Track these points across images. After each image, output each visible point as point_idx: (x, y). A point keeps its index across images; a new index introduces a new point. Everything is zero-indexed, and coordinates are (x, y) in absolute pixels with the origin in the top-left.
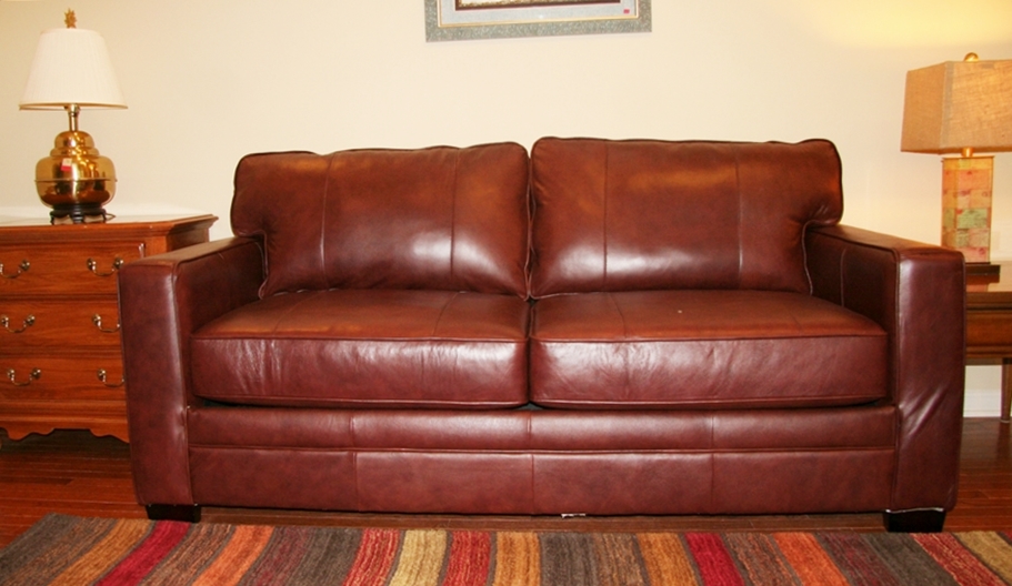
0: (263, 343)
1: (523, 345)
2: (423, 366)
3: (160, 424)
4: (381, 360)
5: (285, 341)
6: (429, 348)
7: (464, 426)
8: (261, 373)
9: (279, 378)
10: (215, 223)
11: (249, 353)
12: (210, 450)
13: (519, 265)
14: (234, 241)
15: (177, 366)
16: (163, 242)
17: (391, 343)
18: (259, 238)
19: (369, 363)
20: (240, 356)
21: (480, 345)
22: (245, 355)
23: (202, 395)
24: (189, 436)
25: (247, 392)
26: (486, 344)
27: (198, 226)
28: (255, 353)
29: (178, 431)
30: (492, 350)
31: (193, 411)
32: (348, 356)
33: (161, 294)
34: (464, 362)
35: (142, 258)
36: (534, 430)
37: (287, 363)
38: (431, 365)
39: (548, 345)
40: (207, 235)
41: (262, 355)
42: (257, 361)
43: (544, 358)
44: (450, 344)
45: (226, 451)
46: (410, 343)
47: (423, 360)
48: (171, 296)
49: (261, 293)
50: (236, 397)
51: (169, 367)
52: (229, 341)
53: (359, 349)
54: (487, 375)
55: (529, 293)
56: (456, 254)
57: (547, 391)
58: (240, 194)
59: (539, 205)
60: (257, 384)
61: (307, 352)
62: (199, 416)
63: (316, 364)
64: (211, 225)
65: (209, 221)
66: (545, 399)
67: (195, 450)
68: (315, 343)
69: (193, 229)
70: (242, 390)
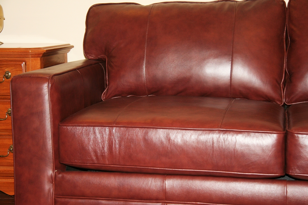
0: (107, 129)
1: (282, 135)
2: (213, 147)
3: (36, 181)
4: (185, 143)
5: (122, 128)
6: (218, 136)
7: (240, 189)
8: (106, 149)
9: (118, 152)
10: (72, 50)
11: (98, 136)
12: (69, 200)
13: (277, 81)
14: (85, 62)
15: (49, 143)
16: (38, 62)
17: (192, 132)
18: (103, 61)
19: (177, 144)
20: (92, 137)
21: (252, 134)
22: (95, 137)
23: (65, 163)
24: (56, 189)
25: (96, 162)
26: (257, 134)
27: (60, 52)
28: (102, 137)
29: (48, 187)
30: (261, 138)
31: (59, 174)
32: (164, 140)
33: (39, 95)
34: (242, 146)
35: (24, 72)
36: (289, 194)
37: (123, 143)
38: (219, 147)
39: (300, 136)
40: (66, 58)
41: (106, 137)
42: (103, 141)
43: (297, 145)
44: (232, 133)
45: (80, 201)
46: (204, 132)
47: (213, 144)
48: (47, 97)
49: (103, 97)
50: (88, 165)
51: (44, 144)
52: (85, 127)
53: (171, 134)
54: (256, 155)
55: (284, 100)
56: (234, 73)
57: (299, 167)
58: (89, 31)
59: (293, 41)
60: (103, 156)
61: (137, 136)
62: (63, 177)
63: (142, 143)
64: (69, 51)
65: (67, 48)
66: (297, 172)
67: (59, 199)
68: (142, 130)
69: (57, 54)
70: (92, 160)
